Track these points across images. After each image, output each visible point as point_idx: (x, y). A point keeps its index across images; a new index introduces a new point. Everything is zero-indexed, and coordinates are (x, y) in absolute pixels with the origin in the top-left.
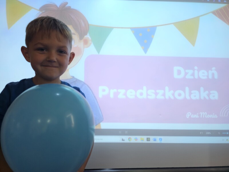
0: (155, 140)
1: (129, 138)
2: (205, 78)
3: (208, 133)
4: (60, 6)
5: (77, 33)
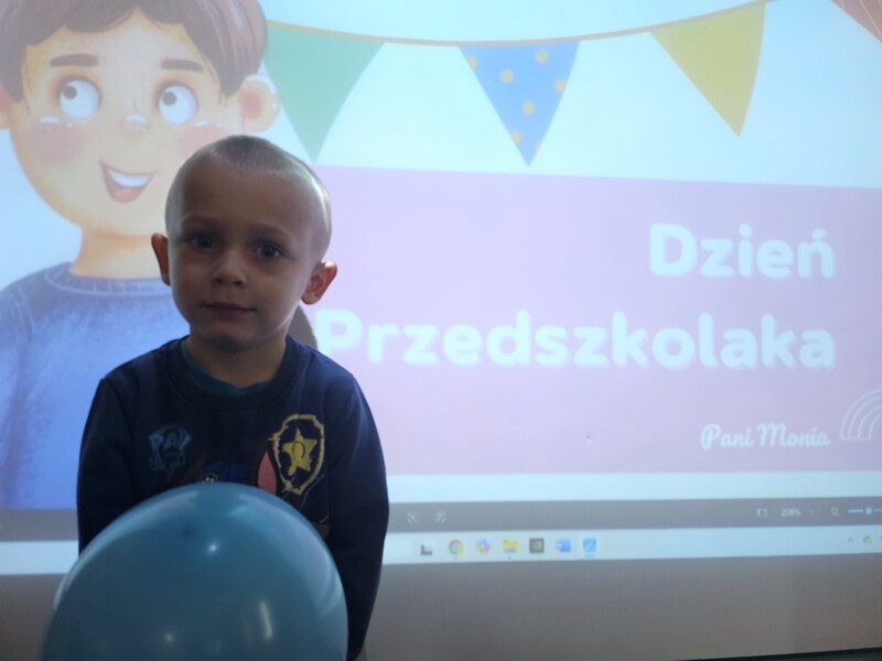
0: (565, 548)
1: (453, 543)
5: (209, 64)
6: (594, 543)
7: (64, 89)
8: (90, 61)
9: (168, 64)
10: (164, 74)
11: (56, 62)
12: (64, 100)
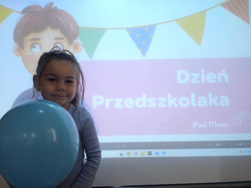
0: (157, 154)
1: (128, 153)
2: (214, 81)
3: (218, 145)
4: (45, 7)
5: (66, 38)
6: (165, 153)
7: (33, 46)
8: (38, 39)
9: (56, 39)
10: (55, 41)
11: (31, 40)
12: (33, 49)
